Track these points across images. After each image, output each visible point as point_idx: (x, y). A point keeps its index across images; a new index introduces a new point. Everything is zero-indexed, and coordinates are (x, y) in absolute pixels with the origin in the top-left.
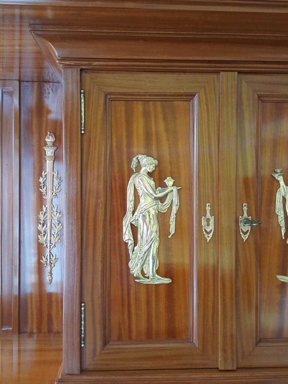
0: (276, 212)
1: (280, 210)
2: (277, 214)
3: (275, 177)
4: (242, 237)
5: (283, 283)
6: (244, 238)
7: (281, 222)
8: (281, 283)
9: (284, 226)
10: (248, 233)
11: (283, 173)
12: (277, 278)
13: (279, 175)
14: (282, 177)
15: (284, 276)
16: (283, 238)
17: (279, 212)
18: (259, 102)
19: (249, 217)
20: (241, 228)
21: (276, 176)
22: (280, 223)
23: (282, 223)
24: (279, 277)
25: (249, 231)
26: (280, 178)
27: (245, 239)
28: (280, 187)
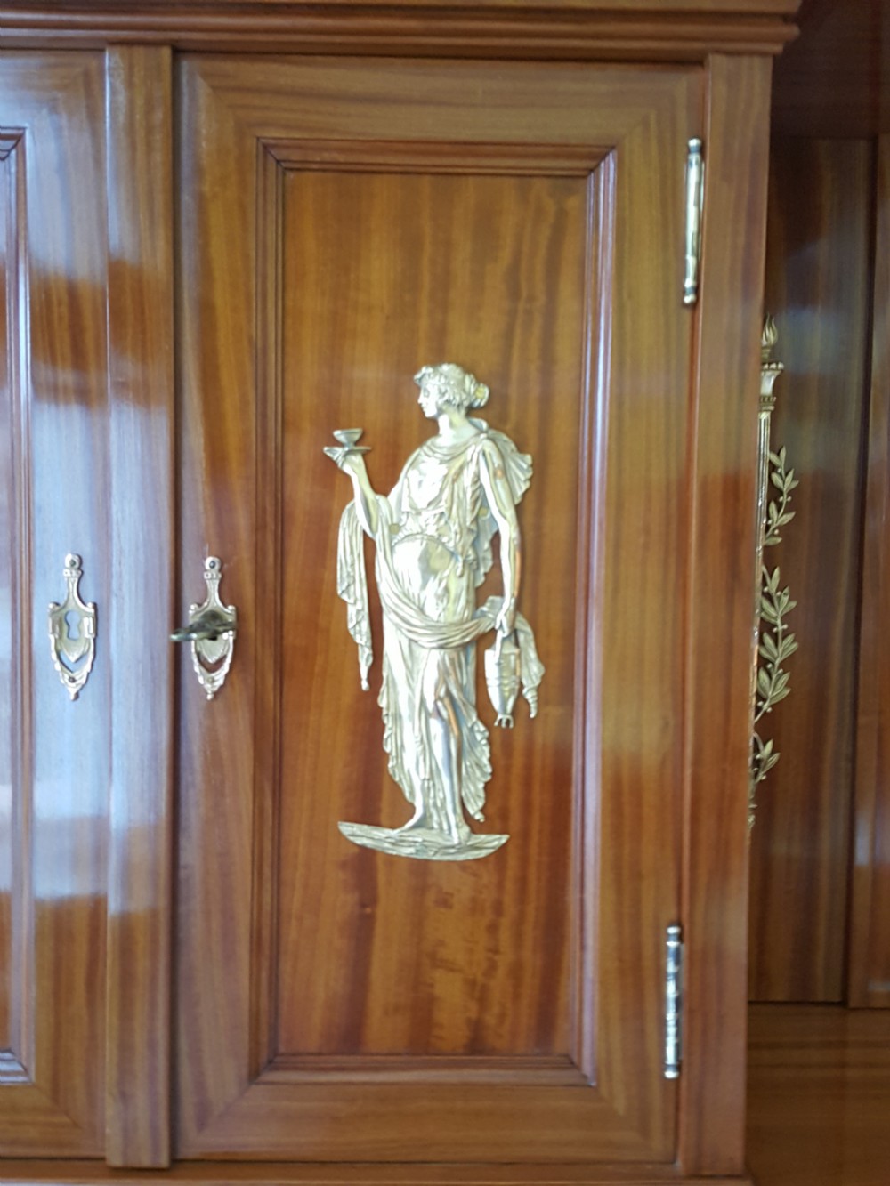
0: (339, 592)
1: (354, 582)
2: (345, 597)
3: (335, 458)
4: (201, 680)
5: (364, 849)
6: (208, 686)
7: (357, 628)
8: (356, 850)
9: (369, 644)
10: (226, 668)
11: (368, 445)
12: (340, 834)
13: (350, 452)
14: (358, 459)
15: (365, 827)
16: (365, 685)
17: (352, 588)
18: (265, 169)
19: (225, 605)
20: (199, 649)
21: (337, 454)
22: (352, 633)
23: (360, 631)
24: (347, 829)
25: (228, 660)
26: (352, 463)
27: (210, 689)
28: (352, 497)
